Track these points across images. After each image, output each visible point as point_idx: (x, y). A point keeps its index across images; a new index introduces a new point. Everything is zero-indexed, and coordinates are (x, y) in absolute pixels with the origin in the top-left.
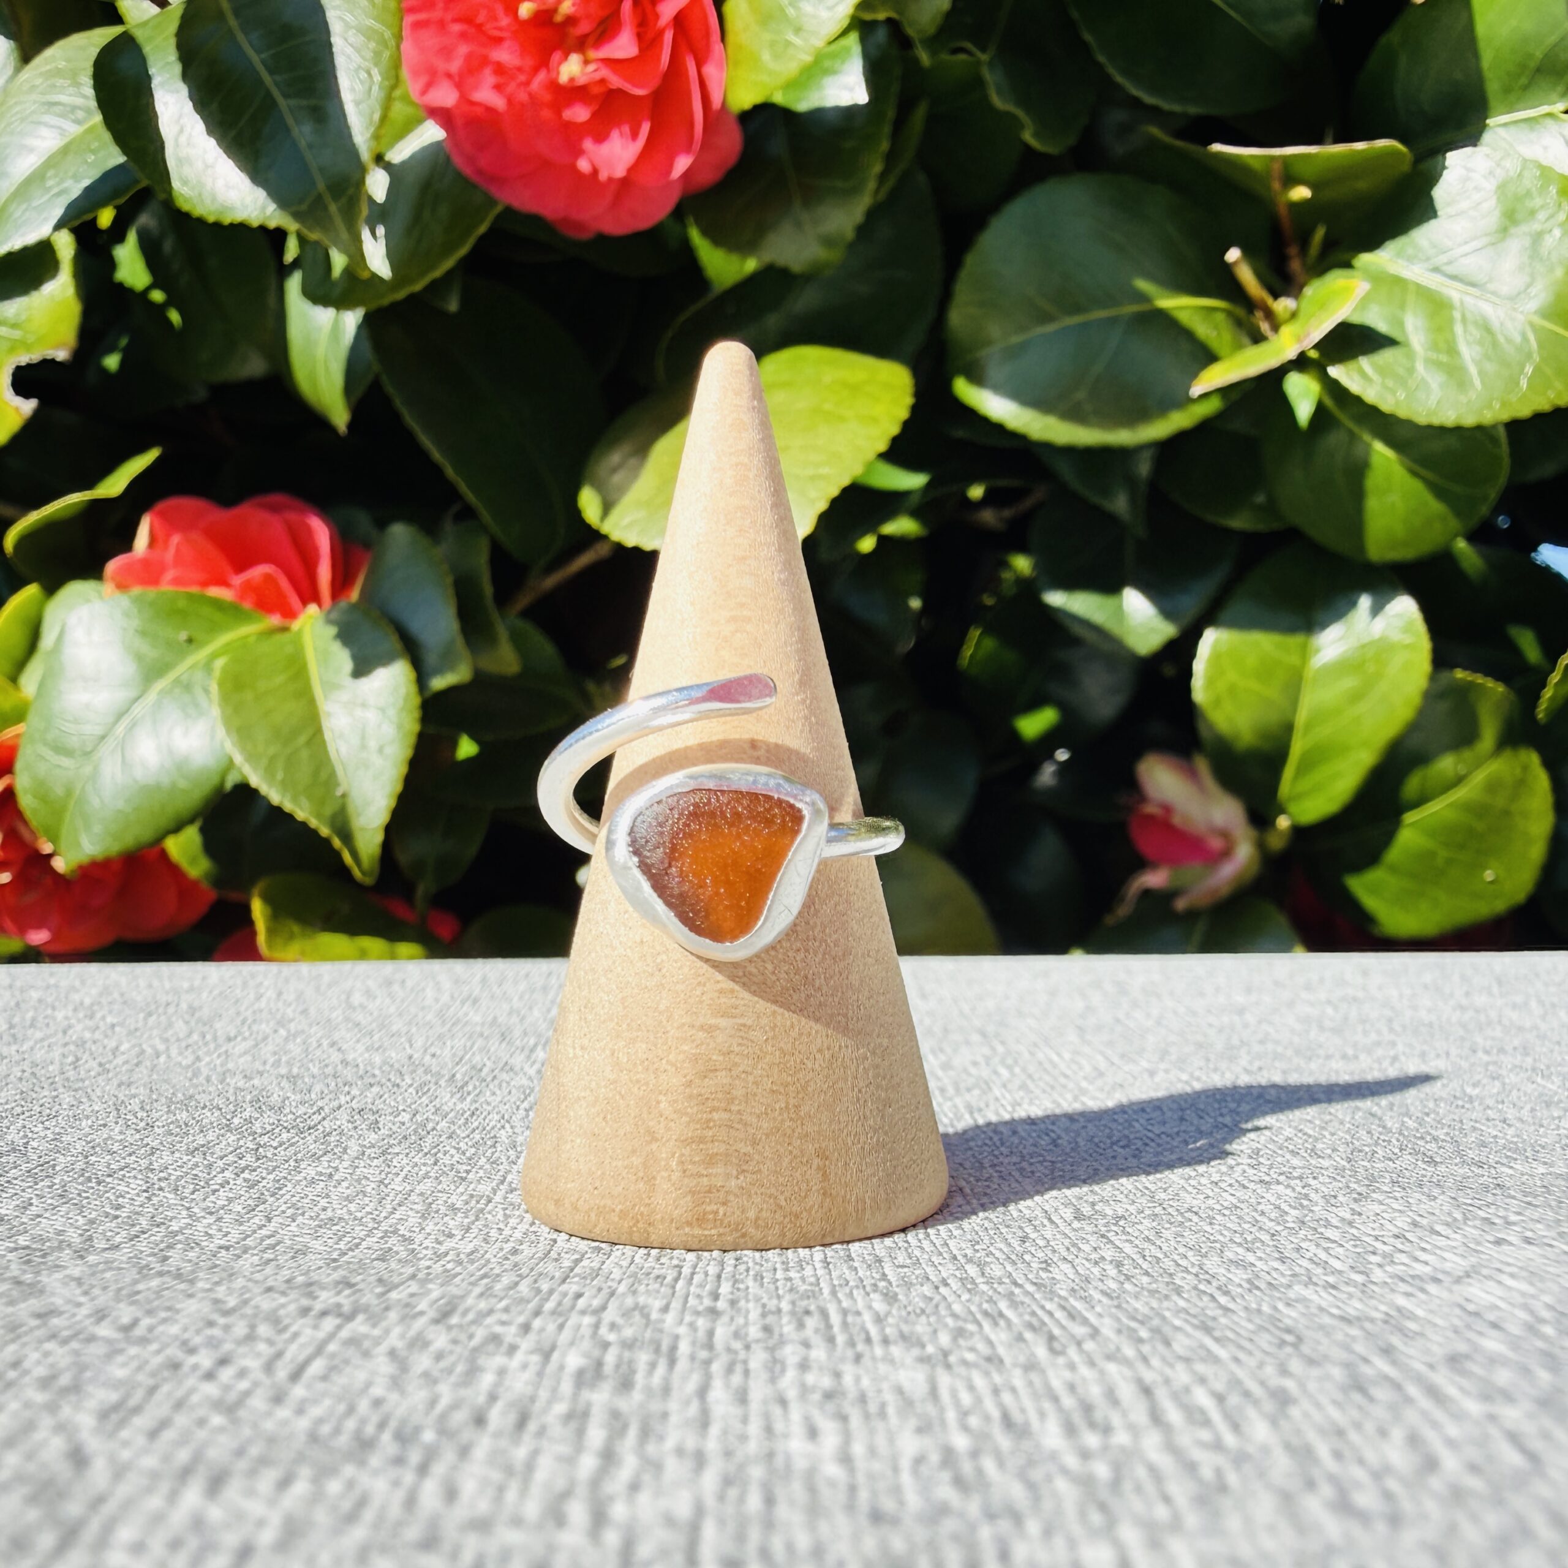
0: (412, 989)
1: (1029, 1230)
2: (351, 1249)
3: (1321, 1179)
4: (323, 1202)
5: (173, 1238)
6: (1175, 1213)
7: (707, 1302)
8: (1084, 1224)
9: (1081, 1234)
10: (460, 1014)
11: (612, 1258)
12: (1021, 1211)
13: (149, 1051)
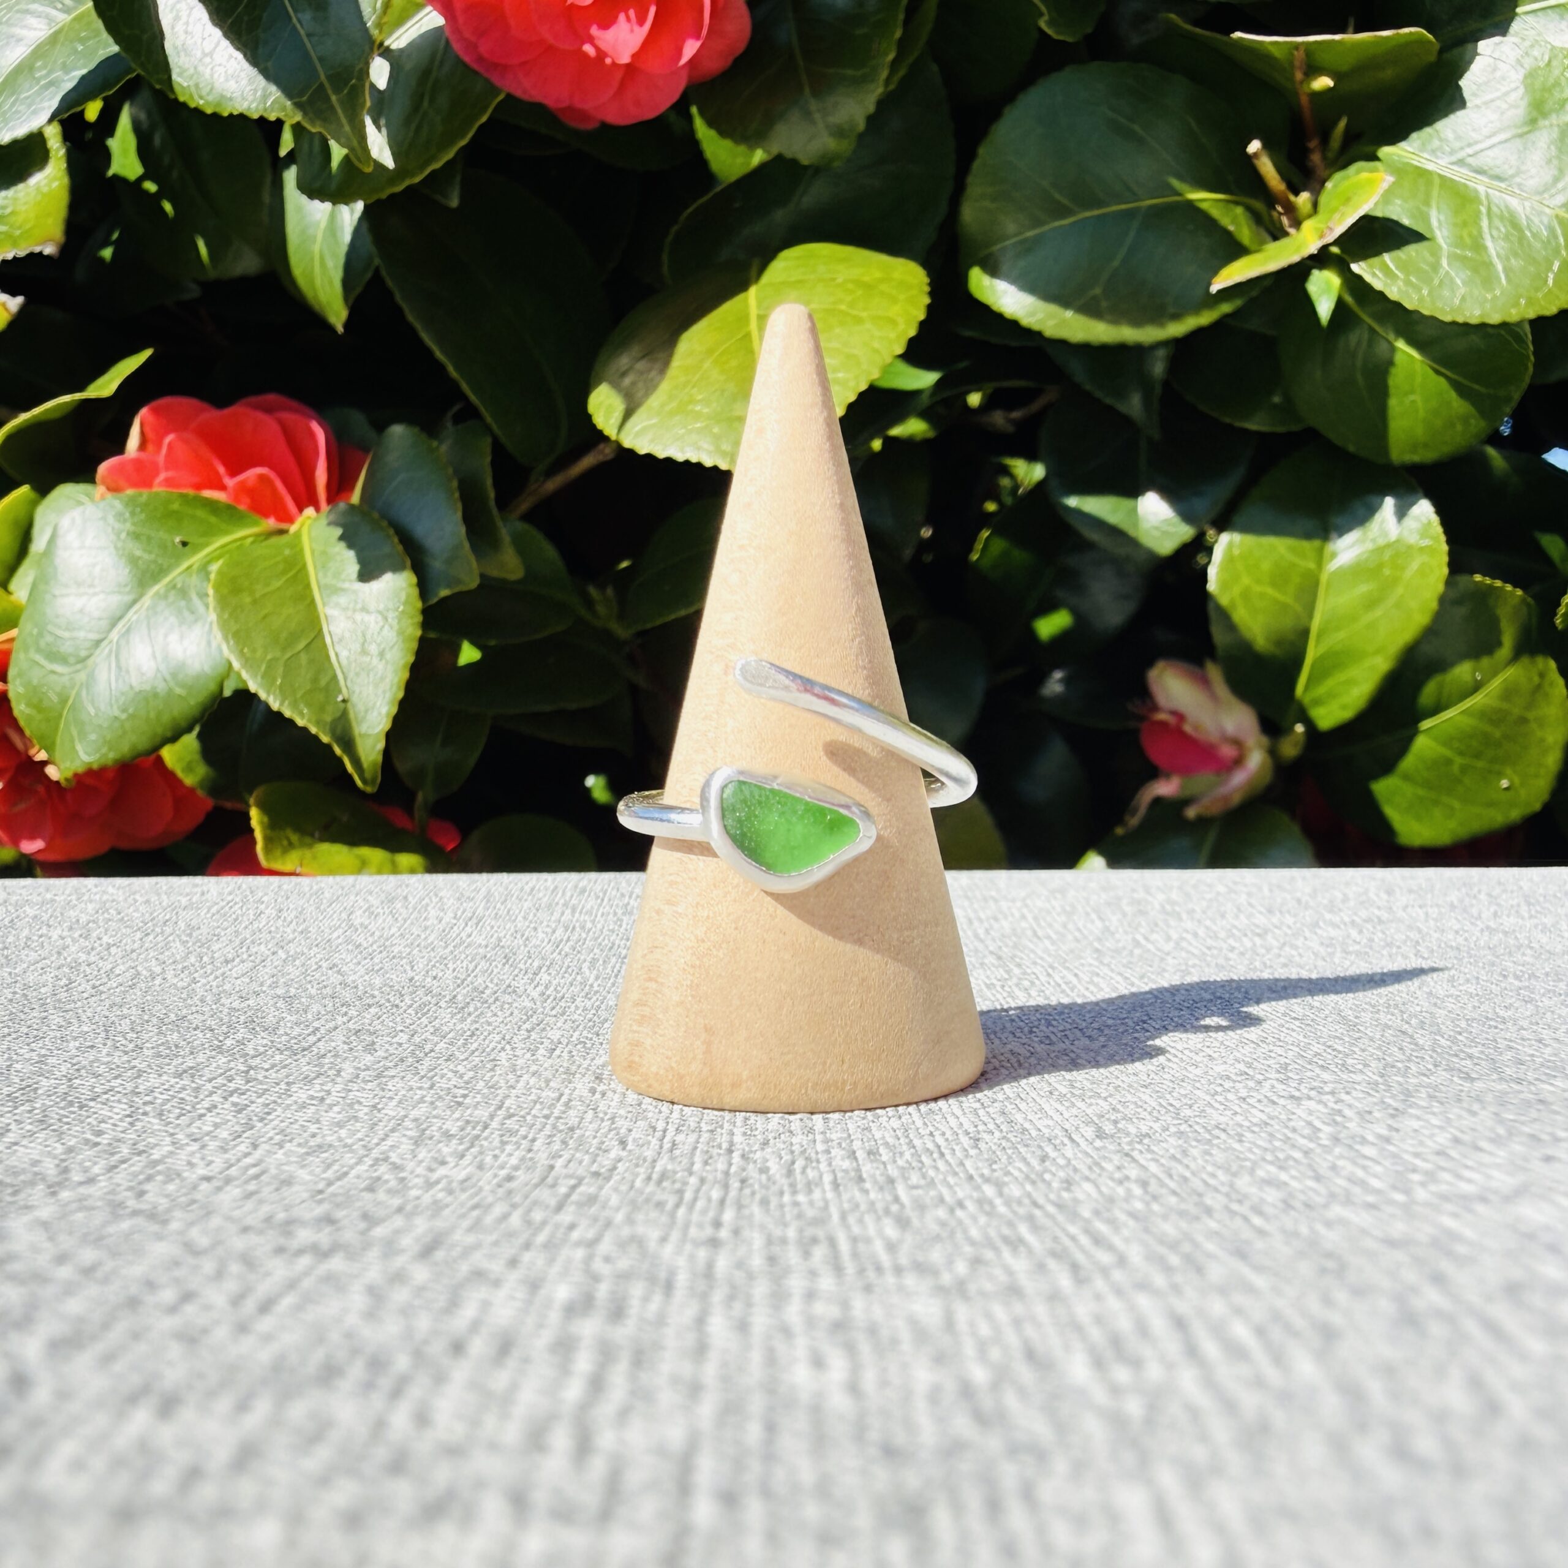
0: (415, 909)
1: (1049, 1149)
2: (339, 1179)
3: (1354, 1093)
4: (313, 1128)
5: (154, 1167)
6: (1201, 1131)
7: (709, 1231)
8: (1106, 1143)
9: (1102, 1153)
10: (464, 935)
11: (612, 1182)
12: (1040, 1130)
13: (144, 972)
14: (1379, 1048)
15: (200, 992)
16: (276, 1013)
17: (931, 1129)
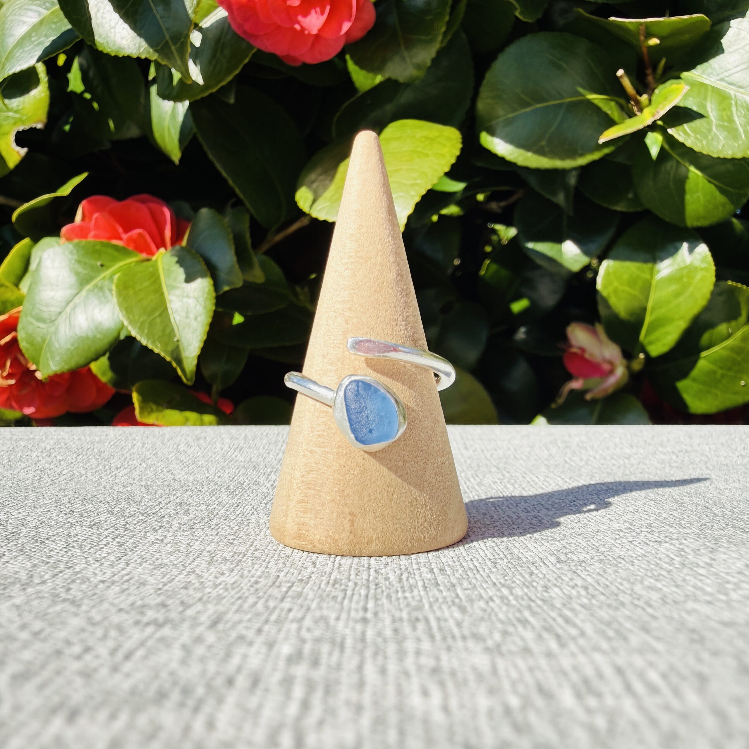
0: (210, 443)
1: (533, 569)
2: (169, 582)
3: (689, 540)
4: (157, 555)
5: (76, 575)
6: (611, 559)
7: (361, 614)
8: (562, 565)
9: (561, 571)
10: (233, 456)
11: (309, 585)
12: (527, 558)
13: (77, 474)
14: (696, 515)
15: (104, 483)
16: (141, 494)
17: (471, 557)
